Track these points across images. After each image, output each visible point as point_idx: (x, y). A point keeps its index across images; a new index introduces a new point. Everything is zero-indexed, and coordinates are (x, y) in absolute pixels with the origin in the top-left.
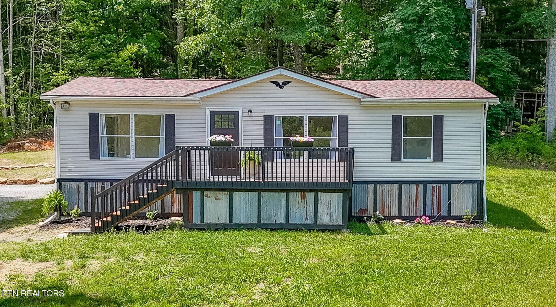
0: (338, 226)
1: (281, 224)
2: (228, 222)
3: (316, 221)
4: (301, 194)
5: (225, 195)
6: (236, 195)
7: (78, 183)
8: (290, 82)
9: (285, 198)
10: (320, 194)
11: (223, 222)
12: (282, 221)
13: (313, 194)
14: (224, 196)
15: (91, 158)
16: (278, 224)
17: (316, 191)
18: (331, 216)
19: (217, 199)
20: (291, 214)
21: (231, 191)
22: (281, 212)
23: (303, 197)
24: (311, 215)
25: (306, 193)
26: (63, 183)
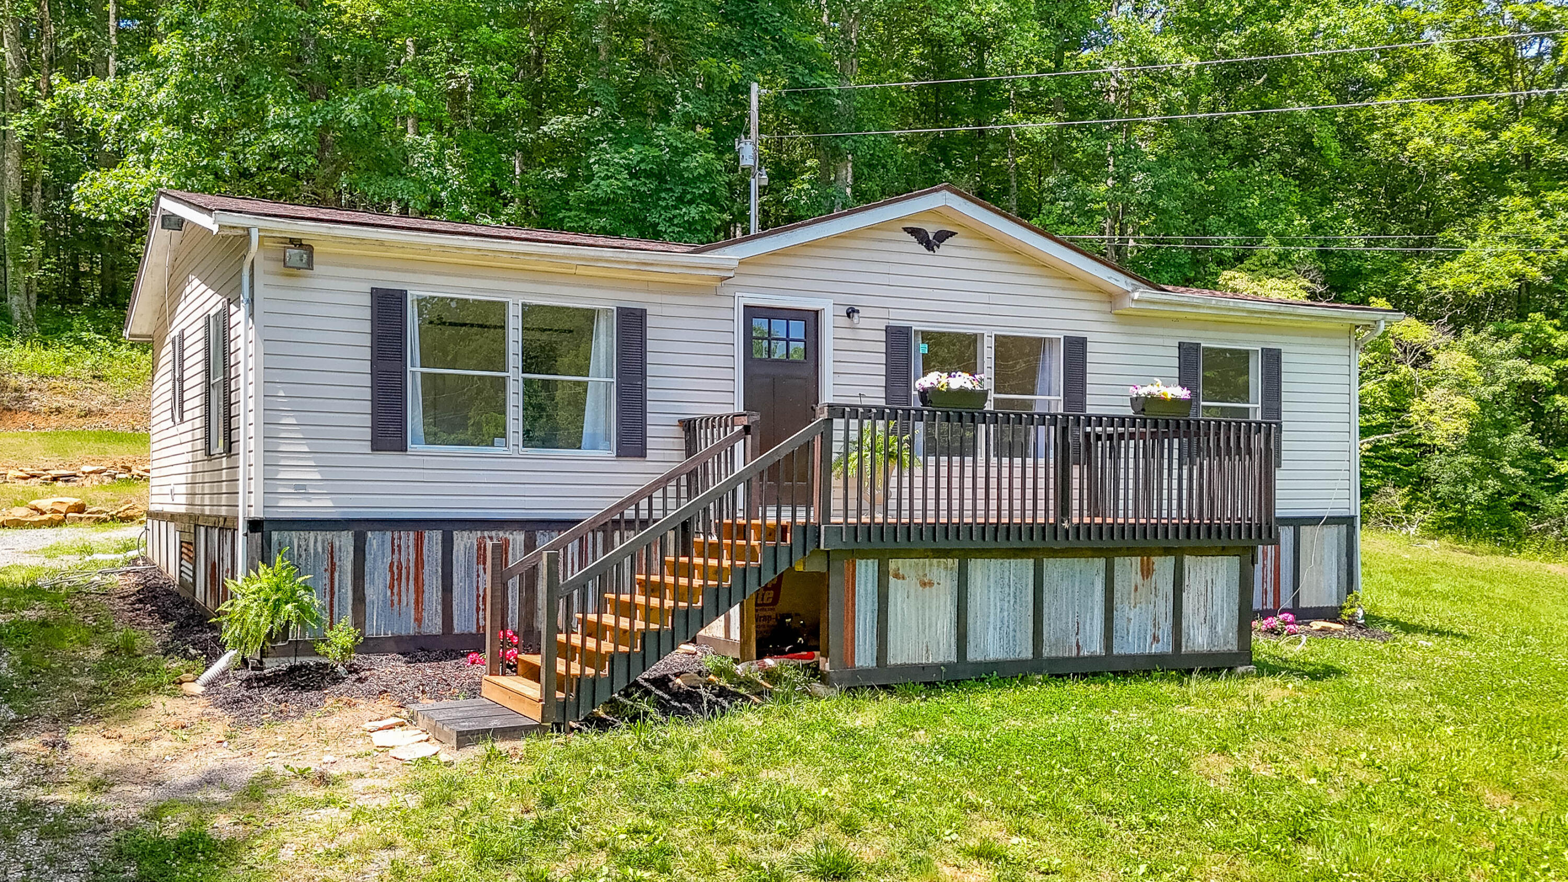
0: (1229, 655)
1: (1093, 658)
2: (953, 659)
3: (1177, 644)
4: (1142, 561)
5: (946, 568)
6: (978, 569)
7: (329, 535)
8: (953, 234)
9: (1102, 574)
10: (1188, 560)
11: (941, 659)
12: (1095, 647)
13: (1170, 561)
14: (943, 574)
15: (377, 445)
16: (1084, 658)
17: (1178, 553)
18: (1213, 628)
19: (924, 584)
20: (1119, 623)
21: (965, 556)
22: (1092, 619)
23: (1147, 572)
24: (1166, 626)
25: (1154, 559)
26: (275, 536)
